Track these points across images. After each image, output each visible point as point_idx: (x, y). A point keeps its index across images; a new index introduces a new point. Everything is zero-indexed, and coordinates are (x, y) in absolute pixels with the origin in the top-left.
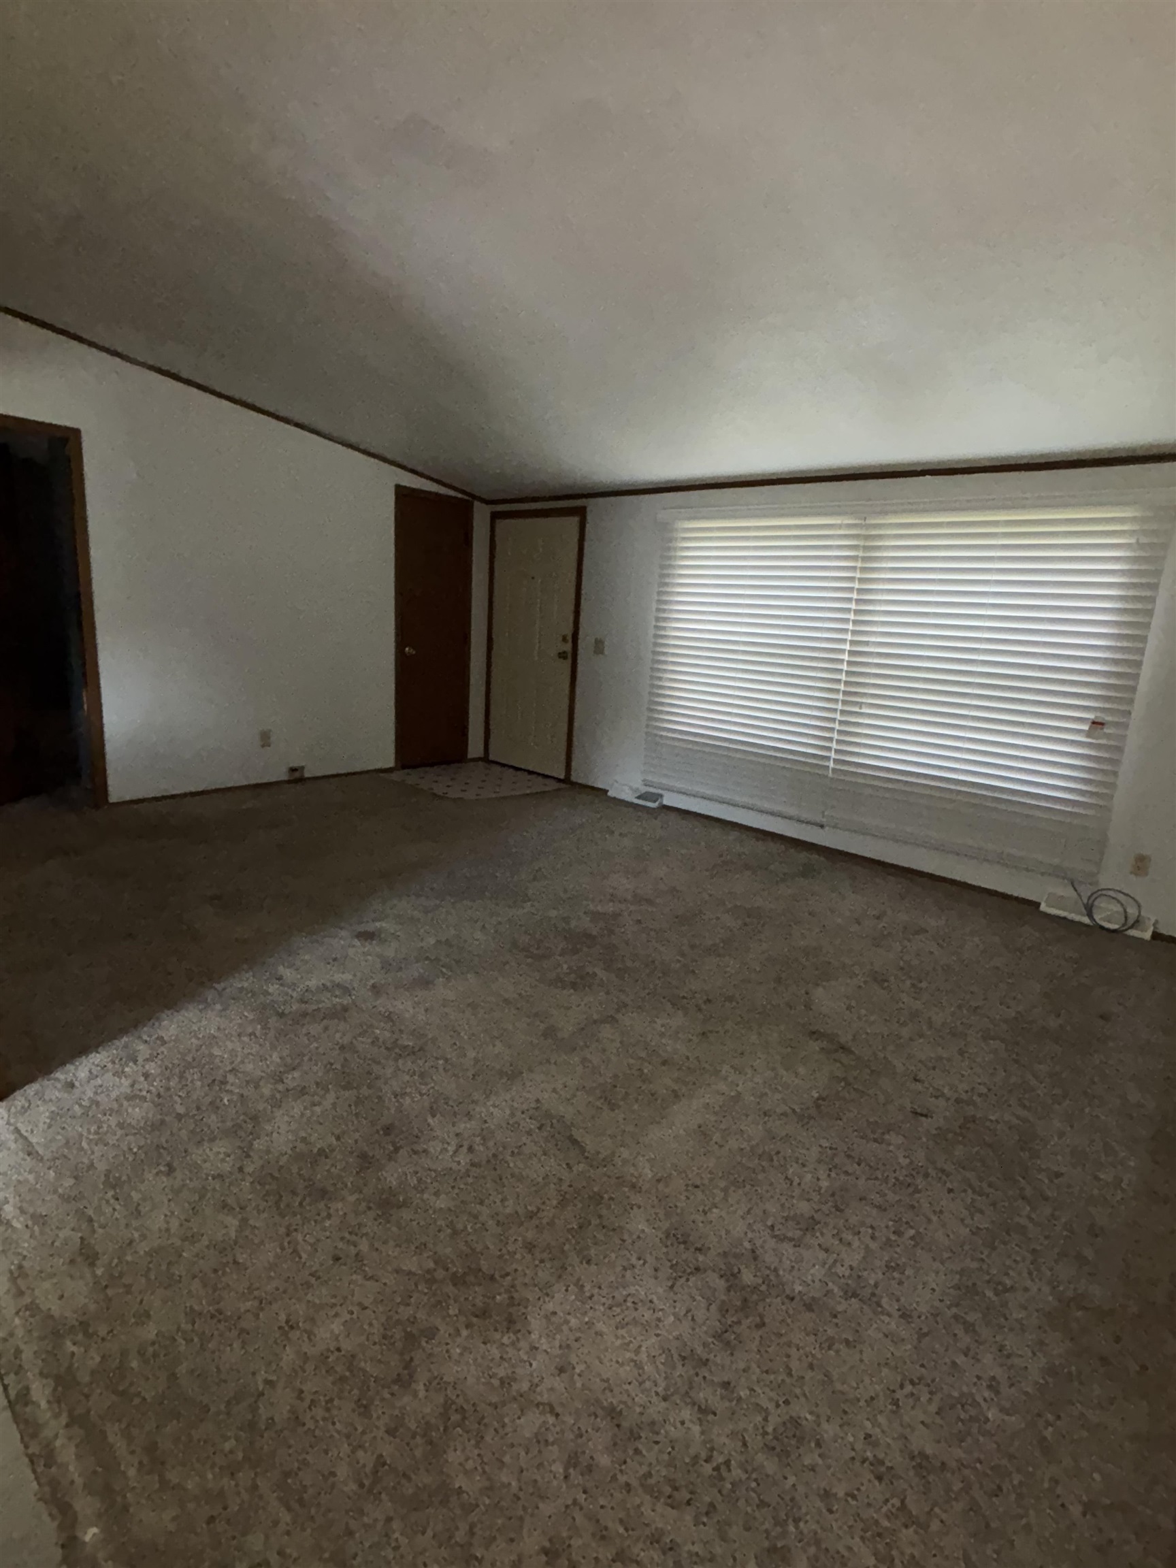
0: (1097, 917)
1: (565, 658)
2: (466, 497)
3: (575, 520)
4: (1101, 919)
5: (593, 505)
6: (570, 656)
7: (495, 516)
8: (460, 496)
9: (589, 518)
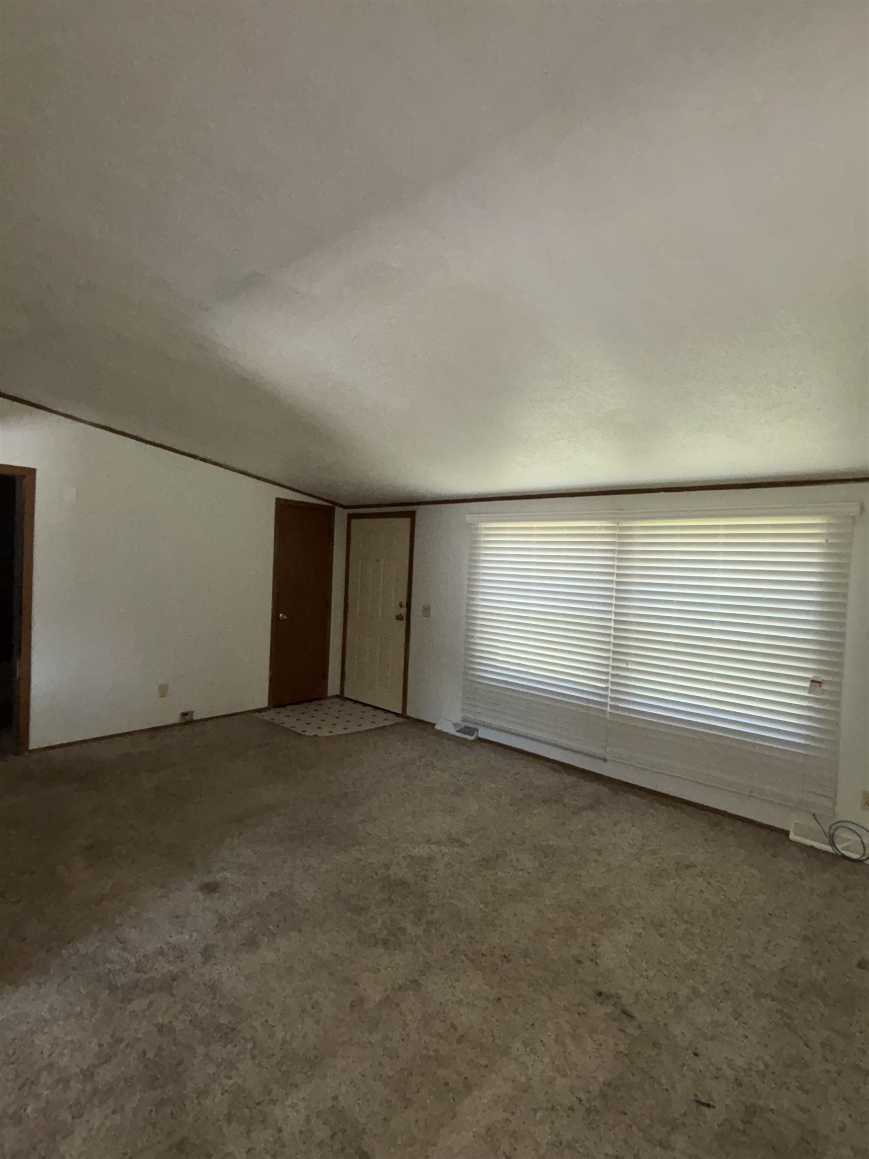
0: (839, 847)
1: (401, 619)
2: (331, 505)
3: (407, 521)
4: (843, 849)
5: (421, 511)
6: (405, 617)
7: (351, 517)
8: (326, 503)
9: (417, 519)
